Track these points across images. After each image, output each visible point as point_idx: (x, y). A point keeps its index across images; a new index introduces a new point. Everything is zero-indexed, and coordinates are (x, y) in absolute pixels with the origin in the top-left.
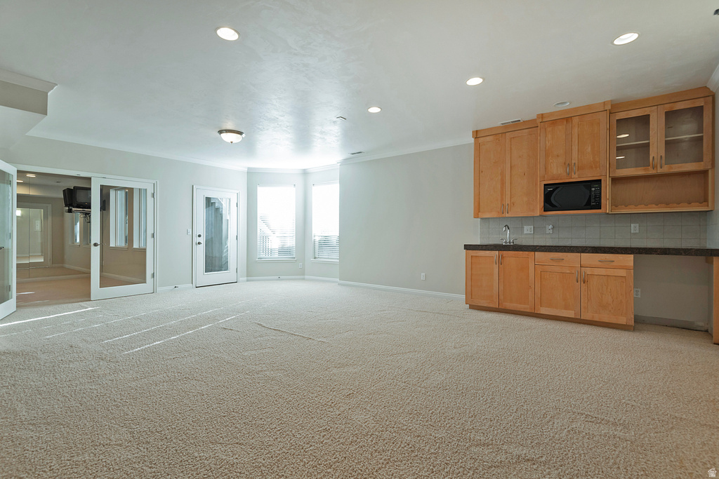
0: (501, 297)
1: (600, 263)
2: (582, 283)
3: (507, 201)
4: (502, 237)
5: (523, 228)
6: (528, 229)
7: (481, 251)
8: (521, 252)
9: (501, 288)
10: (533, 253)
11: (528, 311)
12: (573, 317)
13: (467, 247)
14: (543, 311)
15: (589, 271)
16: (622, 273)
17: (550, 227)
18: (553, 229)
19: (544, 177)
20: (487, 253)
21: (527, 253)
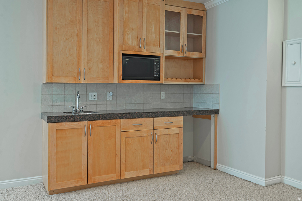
0: (90, 172)
1: (165, 125)
2: (155, 143)
3: (84, 66)
4: (72, 104)
5: (87, 94)
6: (92, 96)
7: (68, 123)
8: (109, 121)
9: (90, 161)
10: (119, 120)
11: (115, 179)
12: (148, 174)
13: (51, 119)
14: (128, 175)
15: (158, 132)
16: (177, 131)
17: (111, 94)
18: (112, 95)
19: (123, 46)
20: (76, 124)
21: (114, 121)
